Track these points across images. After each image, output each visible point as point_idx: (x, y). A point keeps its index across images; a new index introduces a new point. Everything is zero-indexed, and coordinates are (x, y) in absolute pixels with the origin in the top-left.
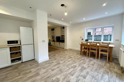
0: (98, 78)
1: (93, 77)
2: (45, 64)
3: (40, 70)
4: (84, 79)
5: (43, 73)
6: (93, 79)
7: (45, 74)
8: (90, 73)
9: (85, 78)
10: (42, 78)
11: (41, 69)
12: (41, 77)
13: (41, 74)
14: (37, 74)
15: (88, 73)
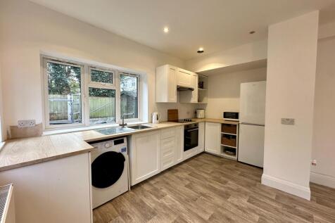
2: (274, 198)
3: (240, 195)
5: (233, 204)
7: (233, 209)
10: (219, 206)
11: (246, 195)
12: (221, 205)
13: (229, 200)
14: (225, 195)
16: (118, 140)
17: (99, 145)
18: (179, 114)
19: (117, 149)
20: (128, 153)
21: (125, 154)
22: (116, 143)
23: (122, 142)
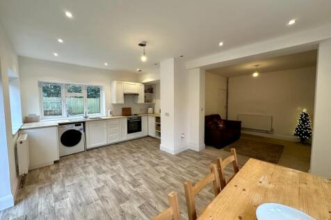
0: (78, 210)
1: (88, 203)
4: (94, 188)
6: (84, 200)
8: (100, 202)
9: (95, 190)
15: (103, 199)
16: (78, 124)
17: (66, 126)
18: (132, 110)
19: (77, 128)
20: (84, 131)
21: (82, 132)
22: (76, 125)
23: (80, 125)
